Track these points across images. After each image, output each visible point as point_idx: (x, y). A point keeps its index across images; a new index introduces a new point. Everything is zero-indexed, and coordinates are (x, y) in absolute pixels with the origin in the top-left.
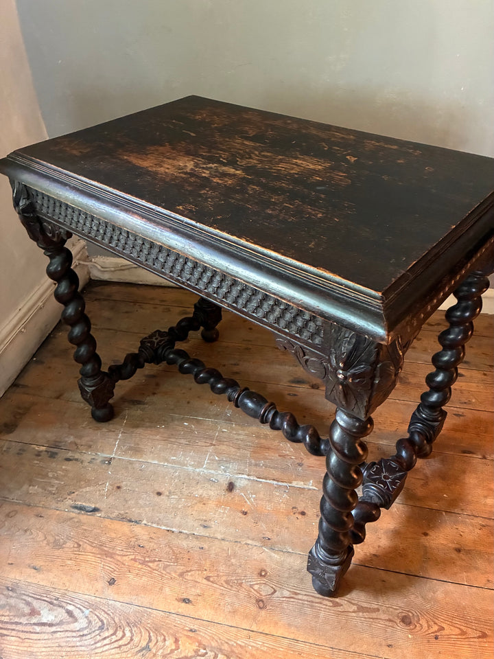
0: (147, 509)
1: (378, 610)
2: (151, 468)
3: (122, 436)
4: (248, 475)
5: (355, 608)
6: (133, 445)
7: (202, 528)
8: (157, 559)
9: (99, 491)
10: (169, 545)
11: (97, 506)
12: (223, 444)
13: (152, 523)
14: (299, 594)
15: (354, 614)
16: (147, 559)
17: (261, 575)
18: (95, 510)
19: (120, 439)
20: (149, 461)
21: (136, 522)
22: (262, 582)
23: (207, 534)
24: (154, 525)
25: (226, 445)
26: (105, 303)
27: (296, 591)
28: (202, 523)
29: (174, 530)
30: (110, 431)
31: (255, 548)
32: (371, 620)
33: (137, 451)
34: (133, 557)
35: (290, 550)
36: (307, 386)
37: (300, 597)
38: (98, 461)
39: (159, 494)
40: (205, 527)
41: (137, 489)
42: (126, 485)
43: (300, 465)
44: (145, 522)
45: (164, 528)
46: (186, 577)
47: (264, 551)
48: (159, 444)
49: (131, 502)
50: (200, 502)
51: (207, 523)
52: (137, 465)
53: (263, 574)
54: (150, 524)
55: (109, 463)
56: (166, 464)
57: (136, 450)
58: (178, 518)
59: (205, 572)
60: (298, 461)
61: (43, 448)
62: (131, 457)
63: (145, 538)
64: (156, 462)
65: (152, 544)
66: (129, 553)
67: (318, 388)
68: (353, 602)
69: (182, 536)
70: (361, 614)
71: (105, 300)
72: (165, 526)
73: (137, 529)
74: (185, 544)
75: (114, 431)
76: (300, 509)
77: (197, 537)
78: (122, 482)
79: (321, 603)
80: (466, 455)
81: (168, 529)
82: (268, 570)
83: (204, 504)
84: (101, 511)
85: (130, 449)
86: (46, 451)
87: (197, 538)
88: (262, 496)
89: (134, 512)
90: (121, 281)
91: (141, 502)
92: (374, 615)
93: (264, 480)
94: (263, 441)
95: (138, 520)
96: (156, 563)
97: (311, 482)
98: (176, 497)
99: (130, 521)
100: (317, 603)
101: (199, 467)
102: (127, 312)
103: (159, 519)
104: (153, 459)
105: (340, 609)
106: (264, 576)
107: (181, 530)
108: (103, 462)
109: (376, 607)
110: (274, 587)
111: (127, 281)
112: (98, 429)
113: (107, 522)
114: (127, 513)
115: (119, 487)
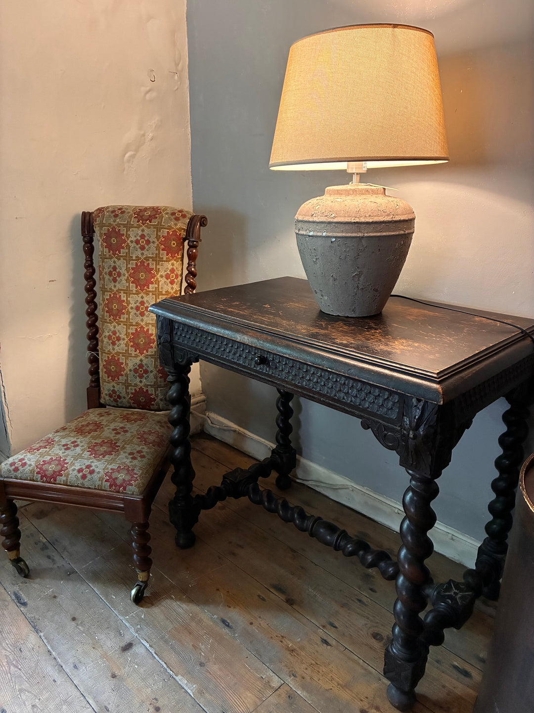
0: (54, 625)
2: (90, 595)
3: (99, 559)
4: (151, 646)
6: (97, 570)
7: (72, 665)
8: (20, 667)
9: (42, 591)
10: (37, 662)
11: (29, 602)
13: (46, 638)
16: (14, 662)
18: (24, 604)
19: (95, 560)
20: (95, 589)
21: (37, 630)
23: (70, 673)
28: (77, 662)
29: (54, 653)
30: (96, 551)
33: (95, 576)
34: (8, 654)
36: (283, 597)
38: (63, 569)
39: (74, 619)
40: (75, 666)
41: (64, 606)
42: (61, 598)
43: (202, 664)
44: (42, 634)
45: (49, 647)
46: (22, 695)
48: (115, 580)
49: (50, 614)
50: (93, 644)
51: (80, 664)
52: (83, 588)
54: (43, 638)
56: (104, 598)
58: (65, 647)
59: (37, 701)
60: (203, 660)
61: (45, 540)
62: (87, 578)
63: (30, 645)
64: (99, 593)
65: (28, 654)
66: (9, 649)
67: (291, 604)
69: (53, 662)
72: (51, 646)
73: (32, 636)
74: (48, 669)
75: (98, 552)
76: (159, 704)
78: (62, 594)
81: (51, 649)
83: (94, 648)
84: (27, 607)
85: (94, 572)
86: (44, 544)
87: (60, 671)
88: (142, 670)
89: (44, 623)
91: (56, 618)
93: (158, 659)
94: (193, 624)
95: (40, 629)
96: (16, 669)
97: (194, 686)
98: (82, 629)
99: (35, 627)
101: (122, 615)
103: (54, 639)
104: (99, 590)
107: (57, 657)
112: (90, 545)
113: (22, 617)
114: (39, 619)
115: (55, 597)
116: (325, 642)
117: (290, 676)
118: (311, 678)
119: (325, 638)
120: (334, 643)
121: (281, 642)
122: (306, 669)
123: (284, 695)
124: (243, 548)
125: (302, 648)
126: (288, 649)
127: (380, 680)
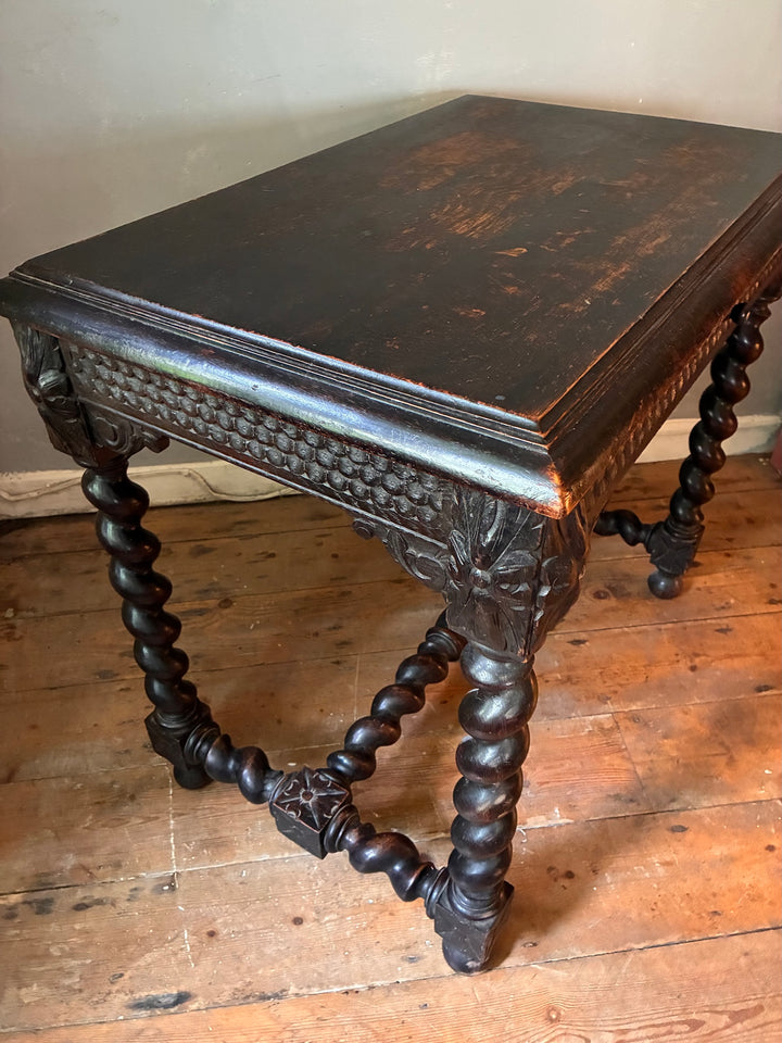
0: (287, 961)
1: (761, 1008)
2: (262, 872)
3: (177, 823)
5: (725, 1019)
6: (206, 836)
7: (407, 965)
9: (175, 954)
10: (361, 1022)
11: (183, 988)
12: (377, 786)
13: (309, 987)
14: (629, 1030)
15: (728, 1031)
17: (552, 1020)
18: (182, 998)
19: (174, 831)
20: (252, 859)
21: (276, 996)
22: (559, 1032)
23: (423, 975)
24: (315, 991)
25: (384, 785)
26: (36, 562)
27: (622, 1027)
28: (404, 953)
29: (356, 986)
30: (149, 819)
31: (519, 969)
32: (759, 1030)
33: (218, 846)
35: (579, 954)
37: (631, 1035)
38: (147, 892)
39: (298, 921)
40: (412, 960)
41: (250, 927)
42: (226, 925)
44: (293, 990)
45: (336, 989)
47: (537, 972)
48: (257, 819)
49: (250, 958)
50: (382, 912)
51: (412, 950)
52: (231, 876)
53: (554, 1016)
54: (305, 991)
55: (173, 888)
56: (286, 855)
57: (217, 844)
58: (354, 960)
61: (14, 899)
62: (212, 861)
63: (307, 1023)
64: (267, 857)
65: (327, 1032)
68: (719, 1009)
69: (378, 994)
70: (739, 1026)
71: (34, 556)
72: (336, 984)
73: (286, 1010)
74: (387, 1008)
75: (157, 818)
77: (407, 987)
78: (215, 920)
79: (670, 1033)
80: (764, 693)
81: (345, 988)
82: (560, 1006)
83: (391, 914)
84: (196, 996)
85: (204, 844)
86: (24, 903)
87: (407, 989)
89: (266, 978)
90: (56, 513)
91: (270, 950)
92: (760, 1019)
95: (277, 990)
97: (557, 811)
98: (334, 916)
99: (264, 998)
100: (664, 1035)
102: (88, 572)
103: (320, 974)
104: (259, 853)
105: (704, 1030)
106: (557, 1020)
107: (370, 983)
108: (158, 890)
109: (756, 1003)
110: (583, 1034)
111: (66, 512)
112: (121, 821)
113: (218, 1014)
114: (250, 983)
115: (212, 934)
116: (577, 642)
117: (606, 703)
118: (621, 685)
119: (571, 639)
120: (583, 636)
121: (547, 681)
122: (605, 682)
123: (628, 723)
124: (340, 627)
125: (572, 668)
126: (562, 682)
127: (660, 630)
